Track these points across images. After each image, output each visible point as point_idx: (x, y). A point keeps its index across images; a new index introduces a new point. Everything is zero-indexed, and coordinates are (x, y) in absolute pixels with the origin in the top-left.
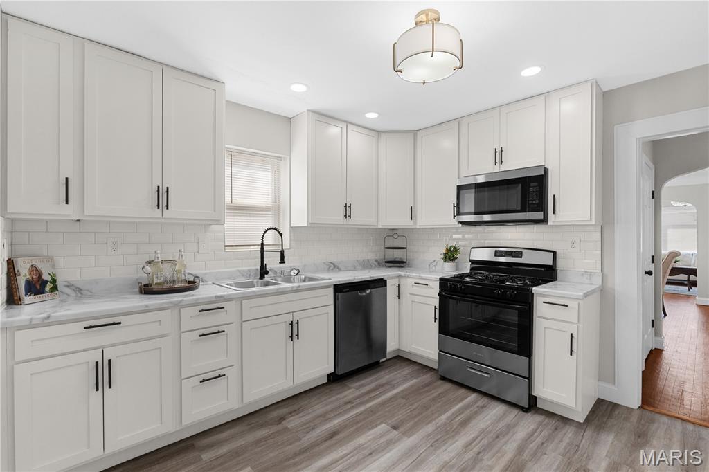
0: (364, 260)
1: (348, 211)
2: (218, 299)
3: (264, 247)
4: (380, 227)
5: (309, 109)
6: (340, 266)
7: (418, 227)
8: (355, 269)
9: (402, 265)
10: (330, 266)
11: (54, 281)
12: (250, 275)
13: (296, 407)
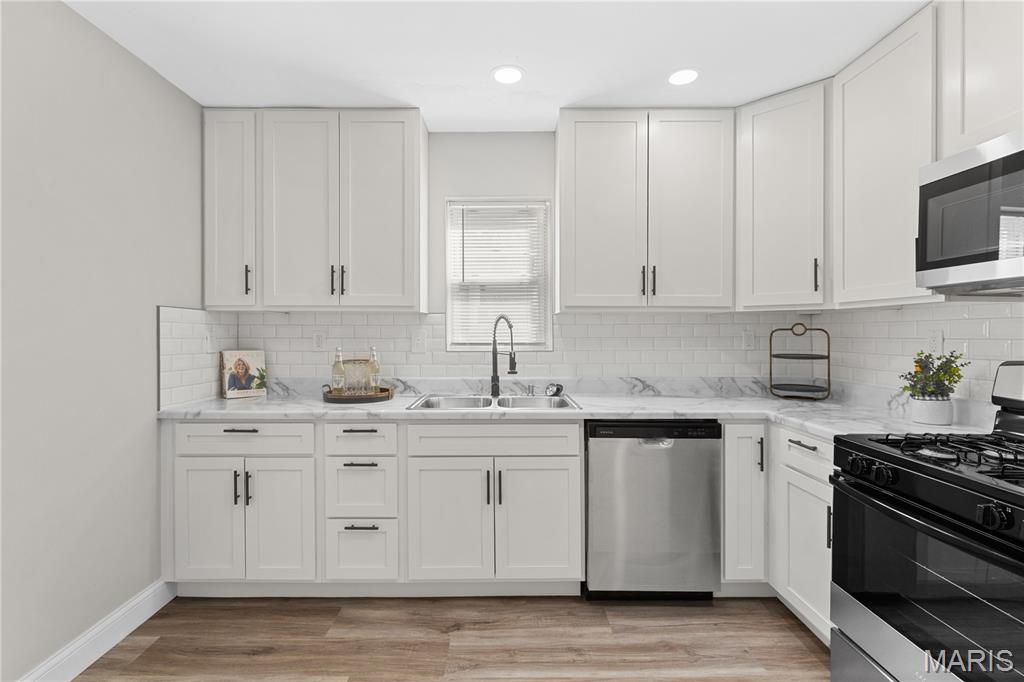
0: (720, 380)
1: (649, 281)
2: (371, 418)
3: (498, 347)
4: (740, 309)
5: (563, 105)
6: (659, 386)
7: (837, 307)
8: (696, 393)
9: (820, 395)
10: (635, 386)
11: (262, 377)
12: (482, 389)
13: (492, 617)
